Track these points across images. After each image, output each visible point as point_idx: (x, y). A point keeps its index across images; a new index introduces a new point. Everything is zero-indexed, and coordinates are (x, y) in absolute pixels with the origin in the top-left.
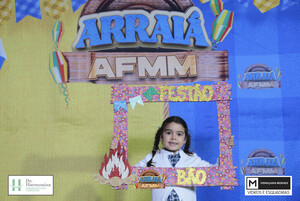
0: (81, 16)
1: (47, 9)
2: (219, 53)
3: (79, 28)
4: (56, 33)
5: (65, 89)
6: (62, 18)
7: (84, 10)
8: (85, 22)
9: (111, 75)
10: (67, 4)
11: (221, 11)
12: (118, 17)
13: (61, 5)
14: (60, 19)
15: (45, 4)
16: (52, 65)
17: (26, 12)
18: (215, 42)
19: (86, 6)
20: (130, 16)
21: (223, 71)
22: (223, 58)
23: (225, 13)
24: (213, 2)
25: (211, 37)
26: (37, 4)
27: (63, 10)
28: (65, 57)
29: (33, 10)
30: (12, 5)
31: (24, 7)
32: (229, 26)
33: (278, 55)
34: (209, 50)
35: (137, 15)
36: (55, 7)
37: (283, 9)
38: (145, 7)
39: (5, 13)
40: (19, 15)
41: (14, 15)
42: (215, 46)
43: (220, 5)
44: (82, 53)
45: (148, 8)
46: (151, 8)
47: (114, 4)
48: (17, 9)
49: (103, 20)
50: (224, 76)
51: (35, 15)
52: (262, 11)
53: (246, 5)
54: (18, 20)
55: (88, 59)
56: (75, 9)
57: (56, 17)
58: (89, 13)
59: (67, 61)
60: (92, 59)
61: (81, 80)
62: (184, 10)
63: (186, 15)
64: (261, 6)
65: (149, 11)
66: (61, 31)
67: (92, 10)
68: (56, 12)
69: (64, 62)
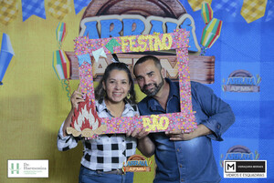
0: (83, 18)
1: (51, 10)
2: (206, 58)
3: (81, 29)
4: (60, 33)
5: (68, 85)
7: (86, 12)
8: (86, 24)
10: (70, 5)
11: (210, 19)
12: (117, 21)
13: (64, 7)
14: (64, 21)
15: (50, 5)
16: (55, 62)
17: (32, 12)
18: (204, 47)
19: (88, 9)
20: (128, 20)
21: (210, 75)
22: (210, 63)
23: (214, 21)
24: (204, 11)
25: (200, 44)
26: (42, 5)
27: (66, 12)
28: (68, 56)
29: (38, 11)
30: (19, 5)
31: (30, 7)
32: (217, 34)
33: (259, 63)
34: (198, 55)
35: (134, 20)
36: (58, 8)
37: (267, 20)
38: (142, 12)
39: (12, 12)
40: (25, 14)
41: (21, 14)
42: (204, 52)
43: (210, 13)
45: (144, 14)
46: (147, 13)
47: (113, 8)
48: (24, 9)
49: (103, 22)
50: (210, 79)
51: (41, 15)
52: (248, 21)
53: (234, 15)
54: (25, 19)
56: (77, 11)
57: (60, 18)
58: (90, 16)
59: (70, 60)
60: (93, 58)
62: (177, 17)
63: (179, 22)
64: (248, 16)
65: (146, 17)
66: (64, 31)
67: (93, 12)
68: (59, 13)
69: (66, 60)
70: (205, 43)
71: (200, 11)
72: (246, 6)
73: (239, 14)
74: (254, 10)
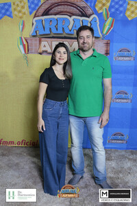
0: (34, 17)
1: (16, 13)
2: (105, 41)
3: (33, 24)
4: (21, 27)
6: (24, 19)
7: (36, 14)
8: (36, 21)
9: (49, 51)
10: (26, 10)
11: (108, 18)
13: (23, 11)
15: (15, 9)
16: (19, 44)
17: (5, 14)
18: (104, 35)
19: (37, 12)
20: (60, 18)
21: (107, 51)
22: (107, 44)
23: (110, 19)
24: (104, 13)
25: (102, 32)
26: (10, 10)
27: (24, 14)
28: (26, 40)
29: (8, 13)
31: (3, 11)
32: (112, 26)
33: (135, 44)
36: (20, 11)
38: (68, 14)
40: (1, 15)
42: (104, 37)
43: (108, 14)
44: (34, 38)
45: (70, 14)
49: (46, 20)
50: (107, 54)
51: (10, 16)
53: (122, 15)
55: (38, 42)
56: (31, 13)
57: (21, 18)
58: (38, 16)
59: (27, 43)
60: (40, 41)
61: (34, 53)
62: (89, 16)
63: (90, 19)
64: (129, 16)
65: (70, 16)
66: (24, 25)
67: (40, 14)
68: (21, 15)
69: (25, 43)
70: (105, 32)
71: (102, 13)
72: (128, 10)
73: (124, 15)
74: (133, 12)
